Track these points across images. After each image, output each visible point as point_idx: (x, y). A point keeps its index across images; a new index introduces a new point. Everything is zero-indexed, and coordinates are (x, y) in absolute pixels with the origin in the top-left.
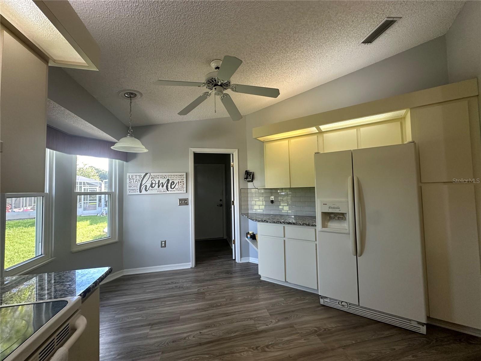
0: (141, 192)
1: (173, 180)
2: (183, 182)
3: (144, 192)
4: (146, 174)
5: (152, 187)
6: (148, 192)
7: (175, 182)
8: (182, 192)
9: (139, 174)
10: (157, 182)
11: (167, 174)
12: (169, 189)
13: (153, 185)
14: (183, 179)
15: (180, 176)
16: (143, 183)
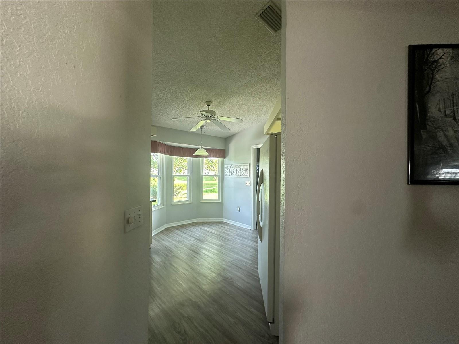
0: (229, 176)
1: (243, 168)
2: (248, 170)
3: (231, 176)
4: (232, 165)
5: (234, 173)
6: (233, 176)
7: (244, 170)
9: (228, 165)
10: (236, 170)
11: (240, 165)
12: (241, 175)
13: (234, 172)
14: (247, 168)
15: (246, 166)
16: (230, 170)
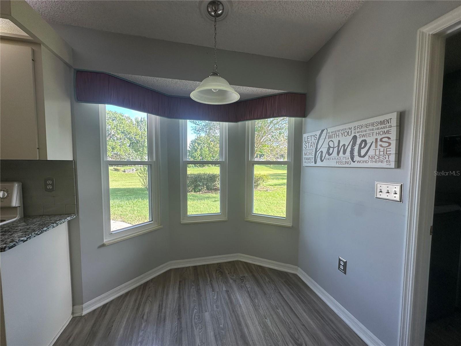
0: (315, 162)
2: (389, 138)
3: (319, 163)
4: (323, 131)
5: (330, 154)
6: (325, 163)
7: (369, 140)
8: (384, 165)
9: (314, 134)
10: (336, 145)
11: (353, 125)
13: (331, 151)
14: (388, 132)
16: (319, 147)
